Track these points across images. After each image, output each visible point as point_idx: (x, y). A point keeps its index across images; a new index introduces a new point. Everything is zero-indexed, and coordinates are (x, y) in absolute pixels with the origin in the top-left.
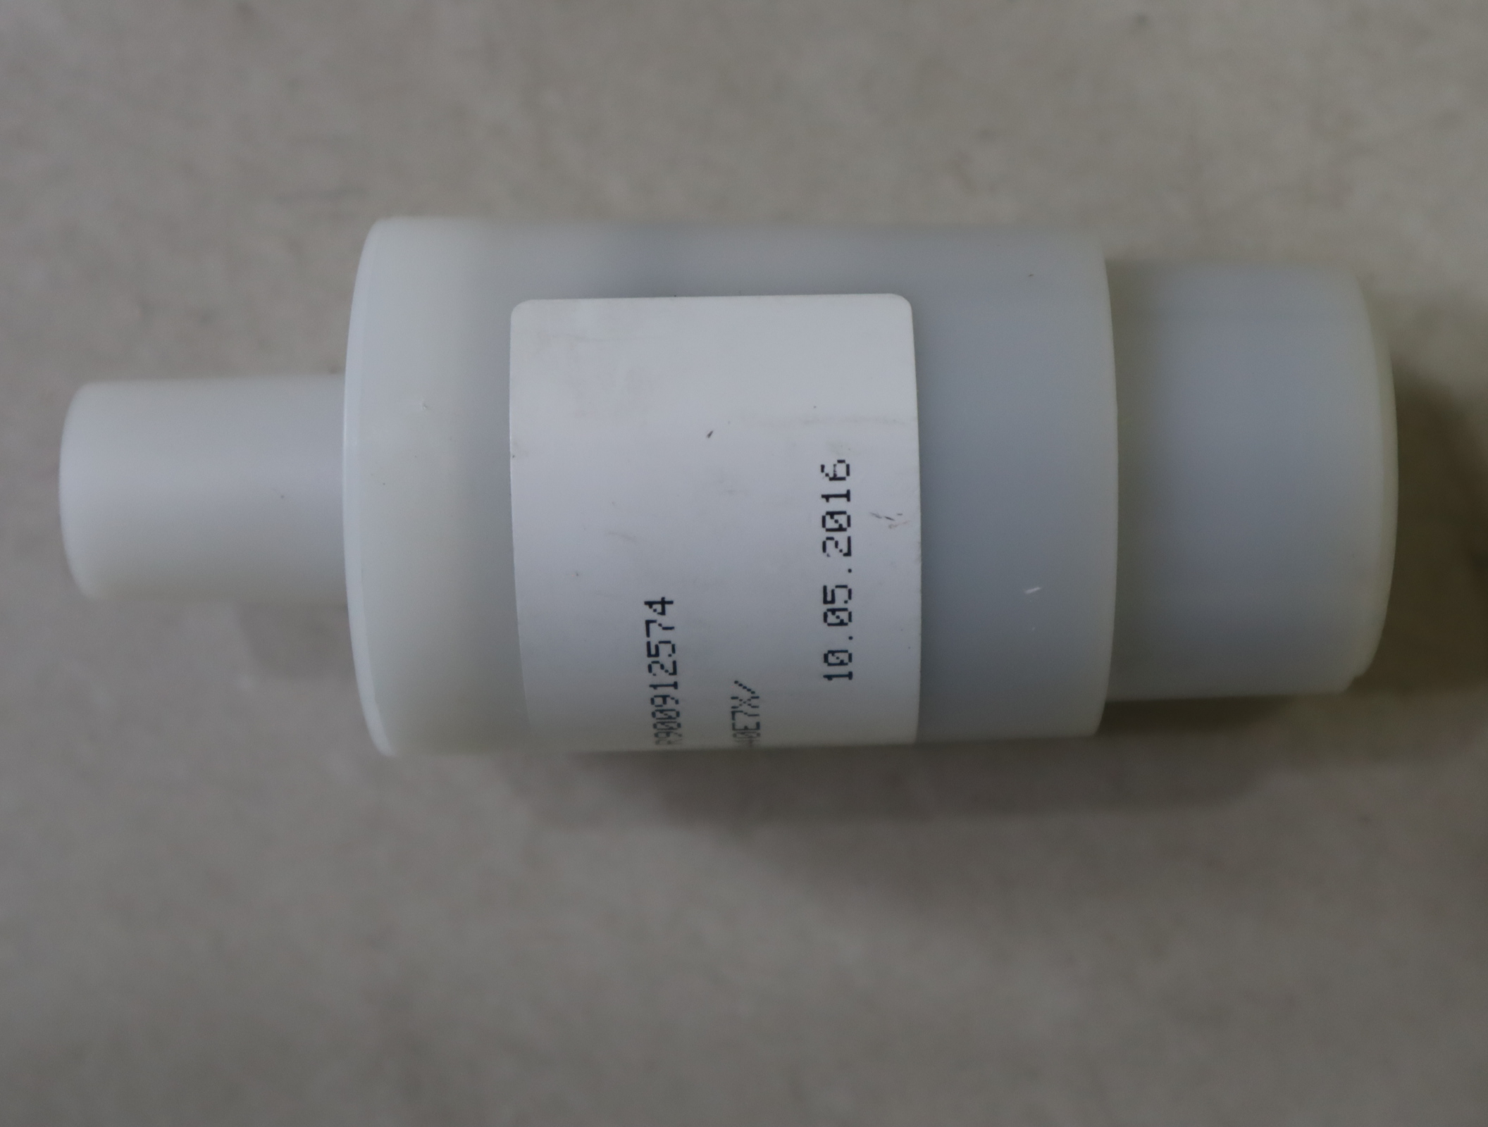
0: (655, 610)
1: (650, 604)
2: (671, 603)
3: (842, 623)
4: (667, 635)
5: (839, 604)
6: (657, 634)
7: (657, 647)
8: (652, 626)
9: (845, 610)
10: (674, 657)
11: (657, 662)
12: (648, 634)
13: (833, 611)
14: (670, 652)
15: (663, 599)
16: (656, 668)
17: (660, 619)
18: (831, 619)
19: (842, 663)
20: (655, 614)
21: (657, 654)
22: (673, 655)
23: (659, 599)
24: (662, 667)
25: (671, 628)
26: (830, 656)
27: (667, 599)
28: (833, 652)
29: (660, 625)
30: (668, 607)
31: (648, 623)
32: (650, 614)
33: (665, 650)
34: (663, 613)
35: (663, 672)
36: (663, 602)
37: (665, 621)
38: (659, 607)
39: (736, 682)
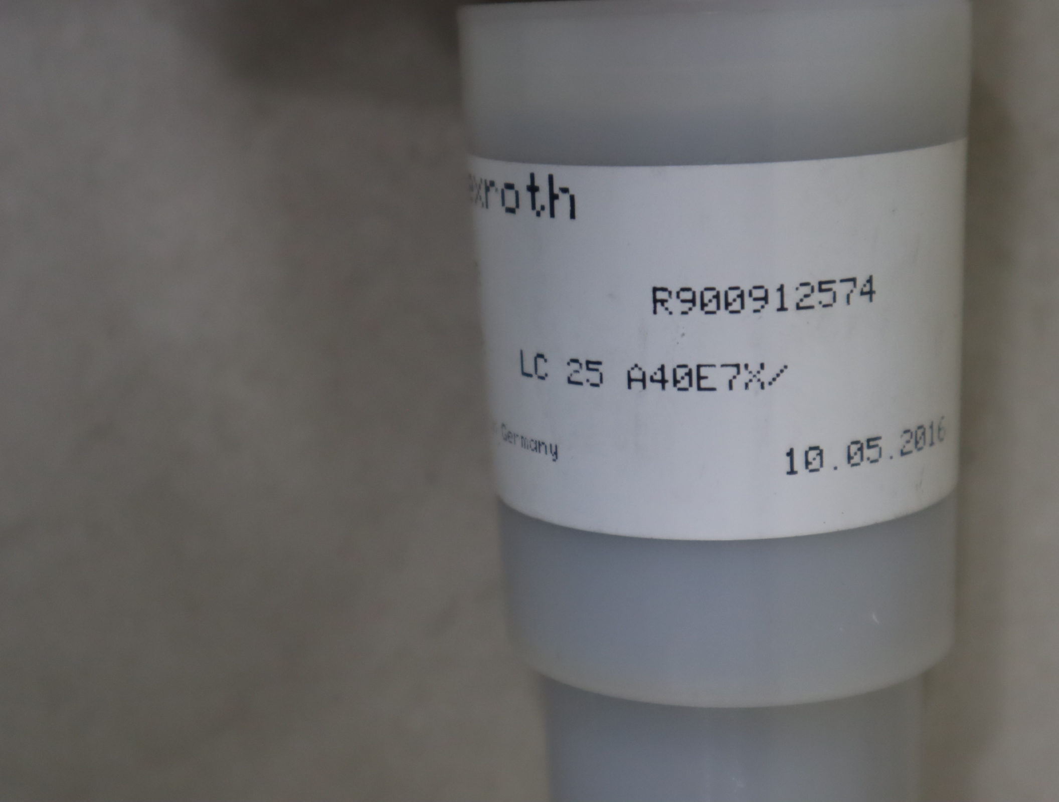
0: (865, 286)
1: (870, 281)
2: (871, 300)
3: (850, 458)
4: (841, 298)
5: (867, 453)
6: (842, 290)
7: (829, 290)
8: (850, 284)
9: (862, 459)
10: (818, 308)
11: (813, 290)
12: (842, 281)
13: (861, 449)
14: (824, 302)
15: (874, 292)
16: (806, 290)
17: (857, 291)
18: (854, 448)
19: (807, 463)
20: (862, 286)
21: (821, 290)
22: (821, 306)
23: (874, 288)
24: (806, 296)
25: (848, 302)
26: (818, 452)
27: (874, 296)
28: (821, 454)
29: (852, 291)
30: (867, 297)
31: (853, 280)
32: (861, 282)
33: (826, 297)
34: (862, 293)
35: (801, 296)
36: (871, 293)
37: (856, 296)
38: (867, 289)
39: (786, 367)
